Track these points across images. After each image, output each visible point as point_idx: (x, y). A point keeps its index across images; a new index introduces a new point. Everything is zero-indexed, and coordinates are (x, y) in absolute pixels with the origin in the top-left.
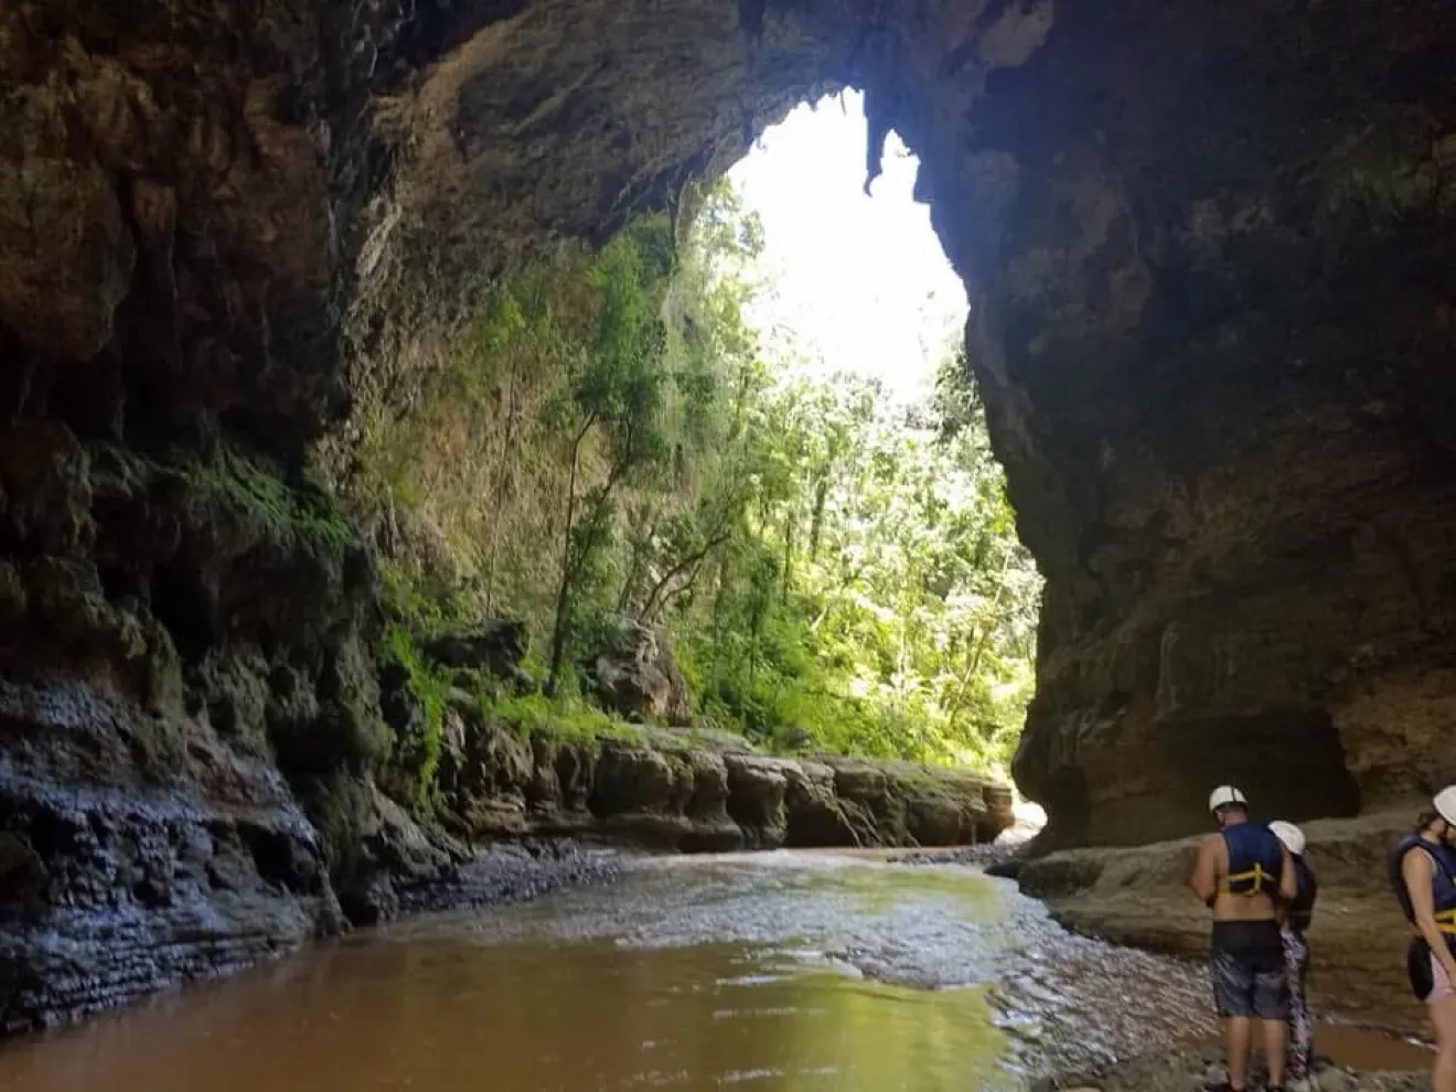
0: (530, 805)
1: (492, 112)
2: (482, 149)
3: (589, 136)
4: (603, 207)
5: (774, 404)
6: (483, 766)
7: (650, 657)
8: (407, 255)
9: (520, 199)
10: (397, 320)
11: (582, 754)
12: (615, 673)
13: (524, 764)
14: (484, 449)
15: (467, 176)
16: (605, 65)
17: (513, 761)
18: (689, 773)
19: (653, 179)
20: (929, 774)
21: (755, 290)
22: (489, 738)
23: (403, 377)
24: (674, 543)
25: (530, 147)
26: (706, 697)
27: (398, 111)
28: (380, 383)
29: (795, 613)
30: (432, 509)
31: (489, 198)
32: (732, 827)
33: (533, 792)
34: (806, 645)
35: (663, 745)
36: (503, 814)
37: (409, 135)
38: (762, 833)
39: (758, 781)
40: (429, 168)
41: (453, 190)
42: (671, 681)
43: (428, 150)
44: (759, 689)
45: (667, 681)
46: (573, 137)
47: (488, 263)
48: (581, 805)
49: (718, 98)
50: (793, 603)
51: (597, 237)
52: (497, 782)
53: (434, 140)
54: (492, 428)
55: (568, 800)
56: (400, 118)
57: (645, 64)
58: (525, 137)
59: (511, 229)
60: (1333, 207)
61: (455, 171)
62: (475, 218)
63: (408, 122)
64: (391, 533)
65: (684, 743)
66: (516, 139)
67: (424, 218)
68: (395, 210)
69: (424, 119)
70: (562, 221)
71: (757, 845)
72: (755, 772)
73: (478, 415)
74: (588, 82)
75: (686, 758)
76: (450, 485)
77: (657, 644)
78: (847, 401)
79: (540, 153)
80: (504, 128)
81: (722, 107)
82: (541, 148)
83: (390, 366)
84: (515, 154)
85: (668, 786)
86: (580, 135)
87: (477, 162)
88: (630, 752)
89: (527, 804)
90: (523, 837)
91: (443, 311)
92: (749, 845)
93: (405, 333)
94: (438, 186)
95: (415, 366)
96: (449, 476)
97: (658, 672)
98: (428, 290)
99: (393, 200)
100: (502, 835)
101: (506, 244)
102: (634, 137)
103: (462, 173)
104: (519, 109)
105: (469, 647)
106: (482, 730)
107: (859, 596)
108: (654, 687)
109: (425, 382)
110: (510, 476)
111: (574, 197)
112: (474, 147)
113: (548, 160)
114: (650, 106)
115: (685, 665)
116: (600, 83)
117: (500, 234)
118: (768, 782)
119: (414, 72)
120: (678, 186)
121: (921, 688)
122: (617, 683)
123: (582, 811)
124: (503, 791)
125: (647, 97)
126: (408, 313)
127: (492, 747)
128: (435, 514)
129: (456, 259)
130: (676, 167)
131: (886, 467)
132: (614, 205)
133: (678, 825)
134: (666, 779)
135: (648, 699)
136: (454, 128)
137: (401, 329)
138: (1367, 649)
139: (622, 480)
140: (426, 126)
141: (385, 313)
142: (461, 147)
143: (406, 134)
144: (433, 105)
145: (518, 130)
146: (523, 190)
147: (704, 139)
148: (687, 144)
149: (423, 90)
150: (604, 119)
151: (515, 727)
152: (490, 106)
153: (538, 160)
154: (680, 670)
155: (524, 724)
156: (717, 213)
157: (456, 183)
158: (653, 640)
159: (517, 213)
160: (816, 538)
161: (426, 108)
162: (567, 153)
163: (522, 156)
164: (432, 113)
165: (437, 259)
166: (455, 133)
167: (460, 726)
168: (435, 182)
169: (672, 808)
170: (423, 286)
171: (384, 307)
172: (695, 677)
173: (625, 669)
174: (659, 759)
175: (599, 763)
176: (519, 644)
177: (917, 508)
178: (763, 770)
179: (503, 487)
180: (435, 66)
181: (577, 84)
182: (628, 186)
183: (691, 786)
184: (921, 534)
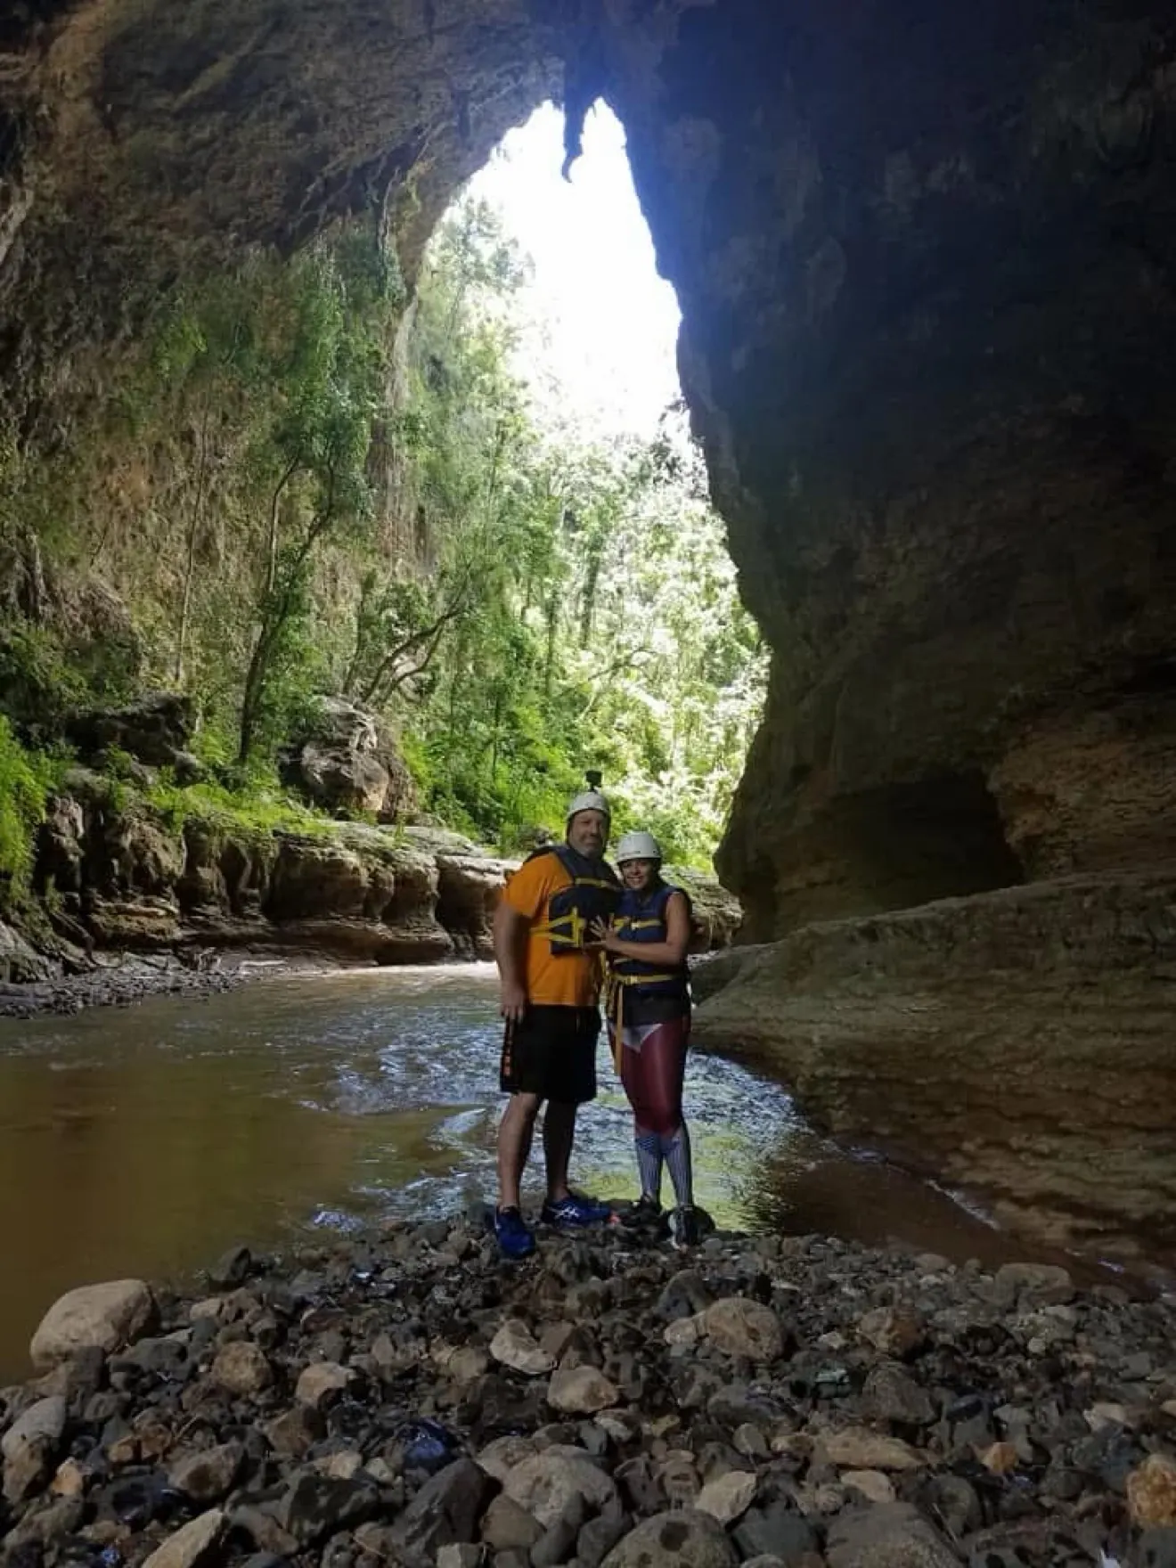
0: (186, 909)
1: (144, 82)
2: (136, 128)
3: (265, 117)
4: (291, 203)
5: (537, 466)
6: (115, 862)
7: (366, 745)
8: (49, 255)
9: (189, 191)
10: (38, 334)
11: (254, 852)
12: (323, 763)
13: (172, 860)
14: (177, 500)
15: (119, 161)
16: (278, 26)
17: (156, 859)
18: (388, 875)
19: (350, 174)
20: (683, 878)
21: (517, 333)
22: (124, 828)
23: (51, 403)
24: (402, 616)
25: (193, 128)
26: (437, 792)
27: (22, 72)
28: (18, 410)
29: (558, 704)
30: (106, 569)
31: (150, 188)
32: (441, 935)
33: (190, 894)
34: (568, 739)
35: (363, 843)
36: (144, 919)
37: (38, 105)
38: (475, 942)
39: (473, 884)
40: (69, 148)
41: (101, 178)
42: (391, 775)
43: (65, 125)
44: (501, 784)
45: (385, 775)
46: (245, 117)
47: (156, 270)
48: (253, 910)
49: (423, 76)
50: (556, 691)
51: (286, 243)
52: (136, 882)
53: (73, 114)
54: (183, 475)
55: (236, 904)
56: (24, 81)
57: (323, 25)
58: (186, 115)
59: (179, 227)
60: (1035, 151)
61: (103, 156)
62: (133, 215)
63: (37, 87)
64: (36, 593)
65: (389, 841)
66: (177, 116)
67: (68, 211)
68: (23, 197)
69: (57, 86)
70: (241, 221)
71: (470, 956)
72: (470, 874)
73: (163, 459)
74: (259, 47)
75: (387, 858)
76: (129, 542)
77: (377, 730)
78: (625, 465)
79: (205, 135)
80: (160, 102)
81: (431, 88)
82: (208, 130)
83: (30, 390)
84: (177, 134)
85: (364, 889)
86: (254, 115)
87: (131, 143)
88: (316, 850)
89: (180, 908)
90: (176, 945)
91: (99, 325)
92: (459, 955)
93: (48, 352)
94: (85, 172)
95: (66, 391)
96: (129, 530)
97: (376, 764)
98: (78, 299)
99: (20, 183)
100: (144, 944)
101: (175, 248)
102: (320, 120)
103: (112, 157)
104: (177, 80)
105: (121, 725)
106: (111, 821)
107: (631, 686)
108: (368, 779)
109: (81, 413)
110: (211, 534)
111: (252, 192)
112: (125, 125)
113: (217, 145)
114: (337, 81)
115: (411, 756)
116: (273, 48)
117: (166, 235)
118: (484, 884)
119: (39, 26)
120: (381, 185)
121: (693, 787)
122: (325, 774)
123: (255, 918)
124: (144, 893)
125: (330, 68)
126: (50, 327)
127: (127, 840)
128: (110, 574)
129: (114, 264)
130: (378, 160)
131: (663, 540)
132: (304, 202)
133: (373, 933)
134: (359, 882)
135: (361, 794)
136: (99, 97)
137: (44, 346)
138: (1018, 690)
139: (323, 536)
140: (61, 94)
141: (23, 325)
142: (109, 124)
143: (35, 103)
144: (67, 68)
145: (177, 105)
146: (189, 180)
147: (410, 126)
148: (390, 133)
149: (53, 48)
150: (282, 96)
151: (166, 819)
152: (141, 75)
153: (205, 145)
154: (405, 762)
155: (177, 816)
156: (471, 239)
157: (104, 168)
158: (370, 727)
159: (185, 210)
160: (588, 621)
161: (59, 72)
162: (242, 136)
163: (184, 138)
164: (68, 78)
165: (88, 262)
166: (99, 106)
167: (77, 812)
168: (80, 167)
169: (367, 913)
170: (71, 296)
171: (19, 316)
172: (422, 769)
173: (336, 759)
174: (352, 858)
175: (277, 861)
176: (182, 722)
177: (693, 587)
178: (481, 872)
179: (204, 551)
180: (65, 17)
181: (244, 50)
182: (319, 180)
183: (391, 889)
184: (694, 615)
